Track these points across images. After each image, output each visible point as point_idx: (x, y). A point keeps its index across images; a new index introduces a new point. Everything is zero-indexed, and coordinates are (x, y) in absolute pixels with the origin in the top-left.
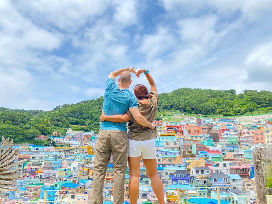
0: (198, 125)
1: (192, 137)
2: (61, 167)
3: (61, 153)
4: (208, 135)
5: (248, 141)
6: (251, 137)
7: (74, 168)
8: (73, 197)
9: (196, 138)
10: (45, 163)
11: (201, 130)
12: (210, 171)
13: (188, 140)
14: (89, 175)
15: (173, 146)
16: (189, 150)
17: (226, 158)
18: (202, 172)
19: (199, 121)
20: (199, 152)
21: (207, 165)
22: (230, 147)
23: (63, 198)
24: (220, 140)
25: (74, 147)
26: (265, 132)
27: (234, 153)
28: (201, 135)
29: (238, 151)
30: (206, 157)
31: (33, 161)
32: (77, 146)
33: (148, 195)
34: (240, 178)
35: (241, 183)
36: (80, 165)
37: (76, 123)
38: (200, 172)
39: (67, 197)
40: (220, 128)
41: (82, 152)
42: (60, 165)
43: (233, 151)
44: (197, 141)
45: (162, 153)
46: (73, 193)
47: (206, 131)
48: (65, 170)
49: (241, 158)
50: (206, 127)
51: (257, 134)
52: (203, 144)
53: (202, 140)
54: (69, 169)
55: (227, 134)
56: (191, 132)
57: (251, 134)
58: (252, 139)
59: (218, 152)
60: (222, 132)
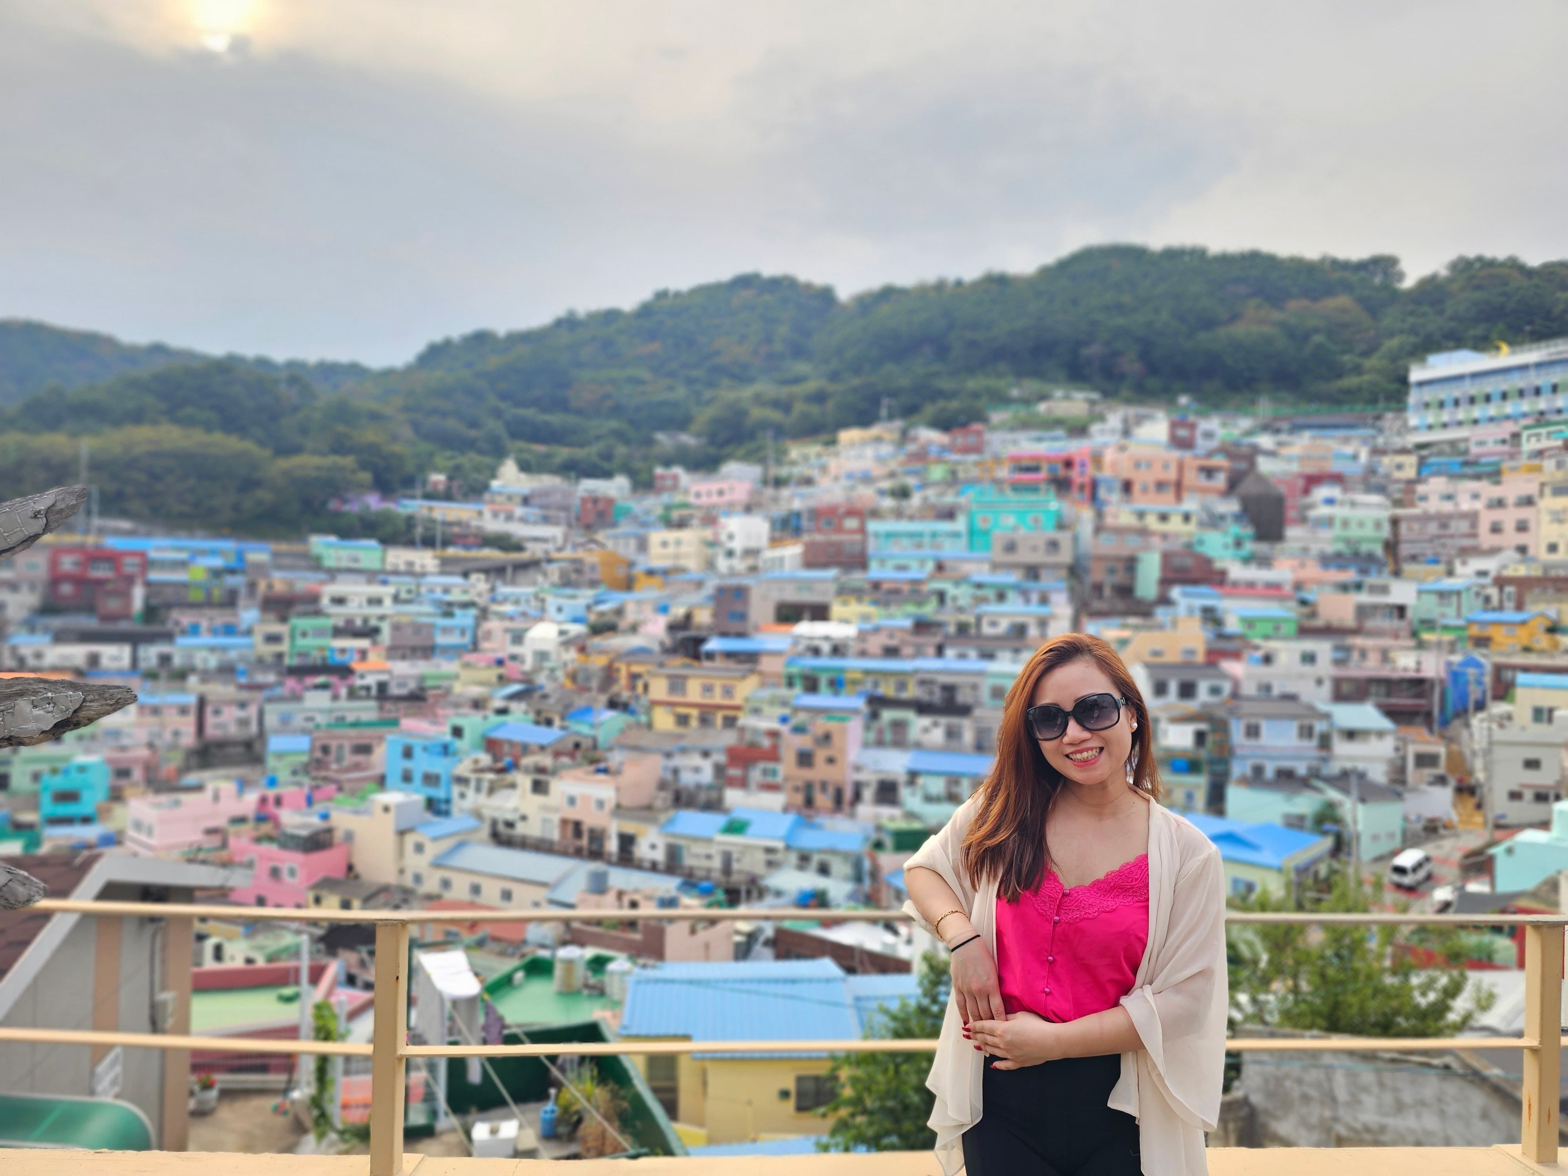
0: (1176, 454)
1: (1141, 515)
2: (475, 647)
3: (474, 577)
4: (1231, 506)
5: (1443, 541)
6: (1464, 516)
7: (542, 656)
8: (539, 787)
9: (1164, 517)
10: (396, 628)
11: (1192, 477)
12: (1227, 687)
13: (1120, 531)
14: (615, 689)
15: (1038, 557)
16: (1120, 578)
17: (1319, 622)
18: (1187, 690)
19: (1182, 433)
20: (1176, 592)
21: (1214, 656)
22: (1342, 567)
23: (492, 791)
24: (1292, 532)
25: (534, 550)
26: (1547, 490)
27: (1364, 598)
28: (1191, 504)
29: (1384, 590)
30: (1211, 616)
31: (338, 615)
32: (550, 546)
33: (904, 793)
34: (1386, 724)
35: (1385, 748)
36: (567, 643)
37: (538, 434)
38: (1173, 687)
39: (513, 786)
40: (1295, 467)
41: (574, 577)
42: (467, 640)
43: (1358, 587)
44: (1165, 536)
45: (980, 593)
46: (541, 770)
47: (1220, 480)
48: (500, 663)
49: (1396, 623)
50: (1219, 461)
51: (1500, 503)
52: (1200, 549)
53: (1192, 527)
54: (514, 657)
55: (1330, 501)
56: (1137, 488)
57: (1466, 505)
58: (1464, 526)
59: (1273, 589)
60: (1306, 491)
